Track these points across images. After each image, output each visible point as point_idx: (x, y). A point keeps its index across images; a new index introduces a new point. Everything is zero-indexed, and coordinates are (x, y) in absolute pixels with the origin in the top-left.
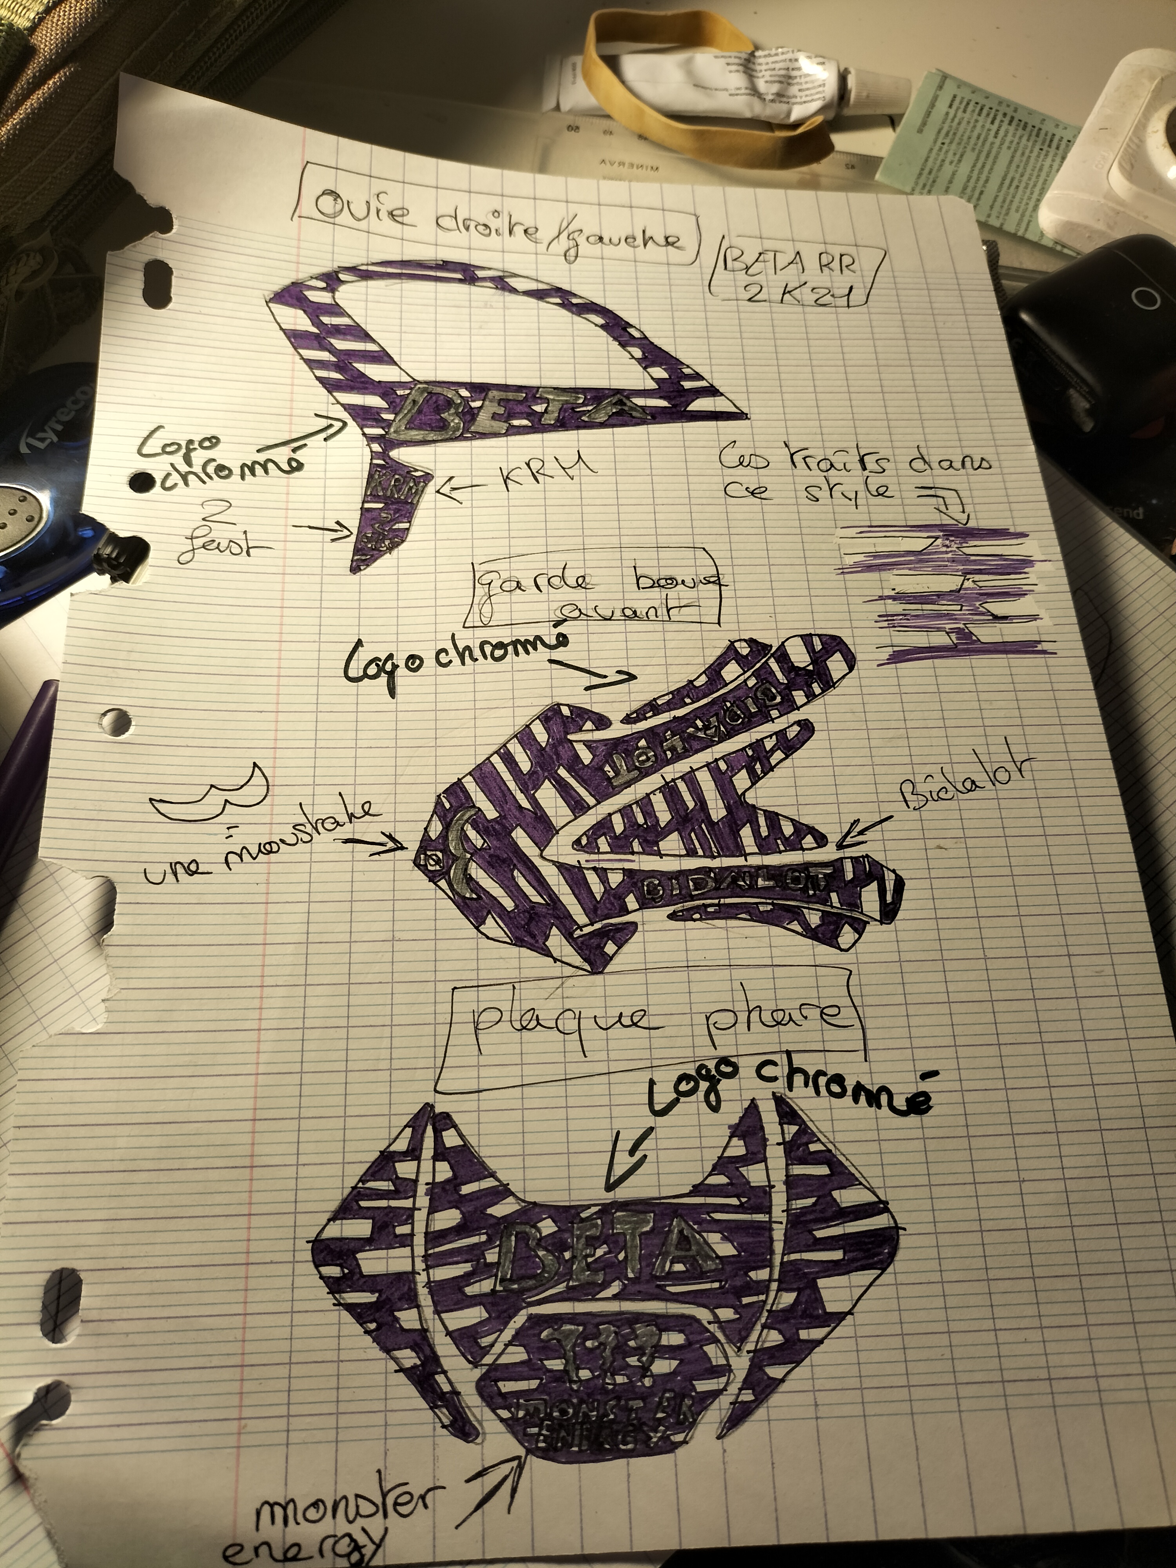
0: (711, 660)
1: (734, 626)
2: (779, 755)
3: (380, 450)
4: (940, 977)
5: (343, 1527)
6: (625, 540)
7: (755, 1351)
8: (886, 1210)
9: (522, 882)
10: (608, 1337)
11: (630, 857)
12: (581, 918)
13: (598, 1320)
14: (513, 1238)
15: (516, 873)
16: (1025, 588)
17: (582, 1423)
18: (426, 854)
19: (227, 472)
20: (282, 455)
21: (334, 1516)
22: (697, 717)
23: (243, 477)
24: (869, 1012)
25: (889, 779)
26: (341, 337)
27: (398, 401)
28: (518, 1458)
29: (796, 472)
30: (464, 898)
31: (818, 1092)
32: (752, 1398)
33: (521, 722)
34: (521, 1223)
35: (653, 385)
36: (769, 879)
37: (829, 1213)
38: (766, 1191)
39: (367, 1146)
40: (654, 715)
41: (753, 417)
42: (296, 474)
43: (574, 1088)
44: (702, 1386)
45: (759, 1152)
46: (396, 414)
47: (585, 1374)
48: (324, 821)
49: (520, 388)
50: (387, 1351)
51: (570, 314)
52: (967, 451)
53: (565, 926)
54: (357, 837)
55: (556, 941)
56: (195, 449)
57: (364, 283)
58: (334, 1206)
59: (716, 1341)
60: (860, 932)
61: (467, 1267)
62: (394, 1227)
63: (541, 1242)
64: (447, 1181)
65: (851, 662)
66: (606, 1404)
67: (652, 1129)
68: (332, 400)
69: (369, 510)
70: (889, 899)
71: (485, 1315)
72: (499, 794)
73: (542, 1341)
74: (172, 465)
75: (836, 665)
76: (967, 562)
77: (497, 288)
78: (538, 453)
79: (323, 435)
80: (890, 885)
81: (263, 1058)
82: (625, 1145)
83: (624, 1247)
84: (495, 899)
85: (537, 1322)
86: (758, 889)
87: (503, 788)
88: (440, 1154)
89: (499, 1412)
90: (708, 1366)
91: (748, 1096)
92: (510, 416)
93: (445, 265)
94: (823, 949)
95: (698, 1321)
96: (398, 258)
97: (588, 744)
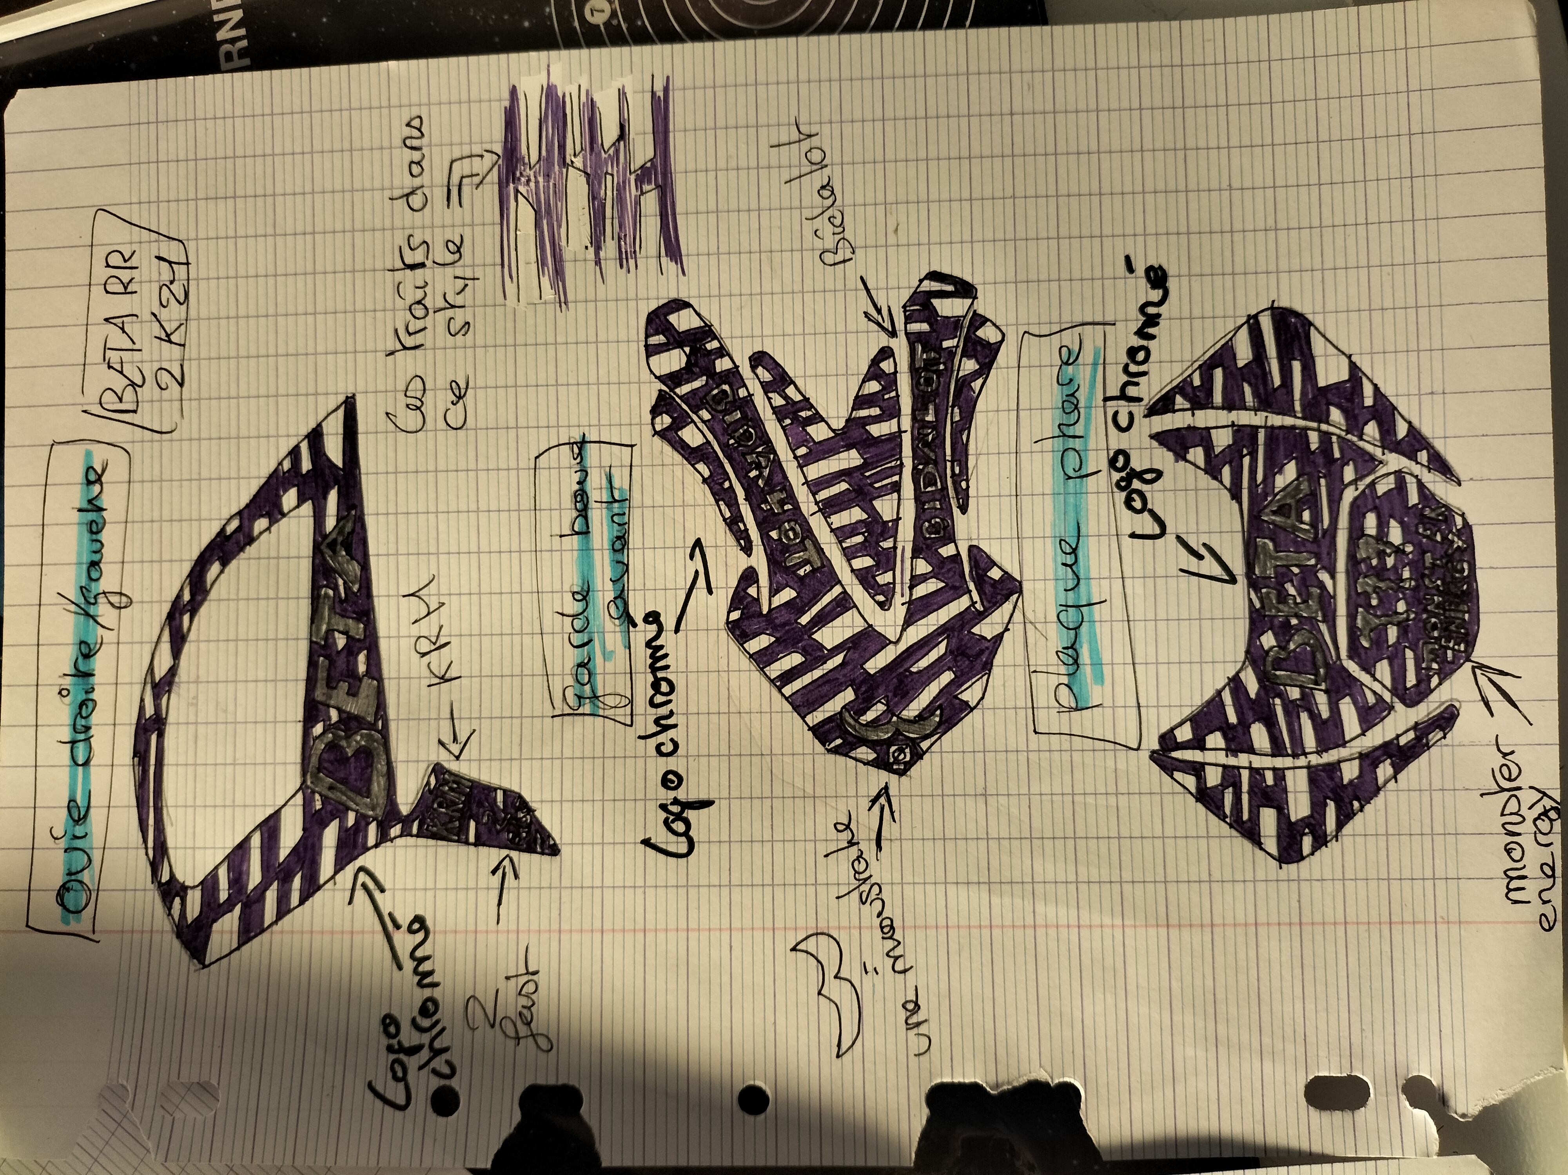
0: (678, 458)
1: (635, 429)
2: (791, 391)
3: (399, 827)
4: (1032, 244)
5: (1527, 827)
6: (525, 546)
7: (1383, 447)
8: (1256, 317)
9: (924, 663)
10: (1368, 584)
11: (899, 552)
12: (963, 603)
13: (1353, 593)
14: (1278, 673)
15: (914, 669)
16: (583, 98)
17: (1445, 610)
18: (894, 763)
19: (430, 1004)
20: (404, 942)
21: (1519, 834)
22: (746, 476)
23: (435, 985)
24: (1066, 318)
25: (819, 276)
26: (245, 877)
27: (329, 808)
28: (1473, 668)
29: (429, 344)
30: (940, 723)
31: (1144, 374)
32: (1425, 452)
33: (745, 663)
34: (1264, 665)
35: (307, 508)
36: (927, 409)
37: (1258, 371)
38: (1238, 430)
39: (1191, 814)
40: (742, 521)
41: (351, 391)
42: (429, 923)
43: (1137, 612)
44: (1413, 498)
45: (1201, 434)
46: (348, 809)
47: (1401, 607)
48: (856, 872)
49: (312, 664)
50: (1378, 789)
51: (206, 605)
52: (398, 142)
53: (972, 619)
54: (874, 836)
55: (986, 629)
56: (399, 1043)
57: (171, 852)
58: (1248, 845)
59: (1373, 484)
60: (984, 320)
61: (1304, 717)
62: (1267, 786)
63: (1282, 647)
64: (1225, 737)
65: (679, 305)
66: (1427, 588)
67: (1178, 538)
68: (329, 885)
69: (477, 835)
70: (950, 288)
71: (1347, 699)
72: (826, 688)
73: (1371, 645)
74: (421, 1068)
75: (683, 321)
76: (549, 160)
77: (169, 691)
78: (407, 644)
79: (377, 894)
80: (936, 286)
81: (1107, 921)
82: (1193, 564)
83: (1288, 567)
84: (941, 691)
85: (1354, 651)
86: (937, 420)
87: (820, 682)
88: (1198, 744)
89: (1433, 685)
90: (1395, 492)
91: (1147, 442)
92: (351, 674)
93: (140, 754)
94: (1002, 358)
95: (1356, 499)
96: (134, 812)
97: (774, 592)
